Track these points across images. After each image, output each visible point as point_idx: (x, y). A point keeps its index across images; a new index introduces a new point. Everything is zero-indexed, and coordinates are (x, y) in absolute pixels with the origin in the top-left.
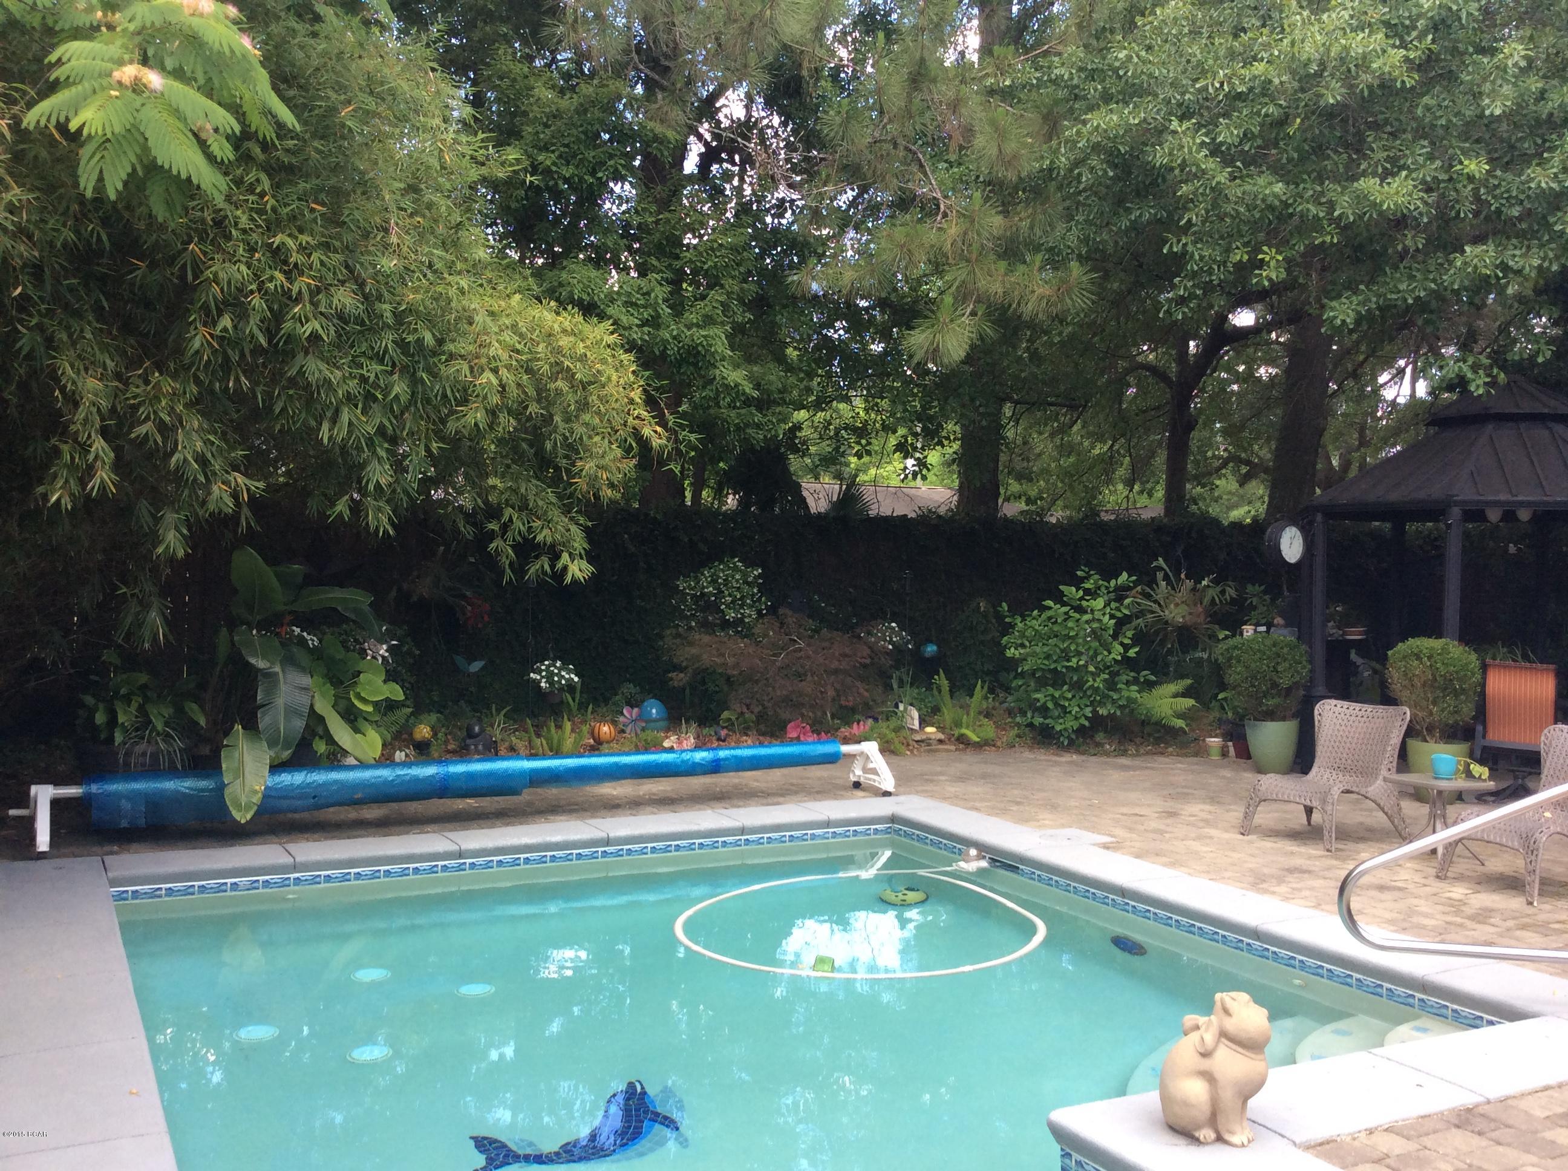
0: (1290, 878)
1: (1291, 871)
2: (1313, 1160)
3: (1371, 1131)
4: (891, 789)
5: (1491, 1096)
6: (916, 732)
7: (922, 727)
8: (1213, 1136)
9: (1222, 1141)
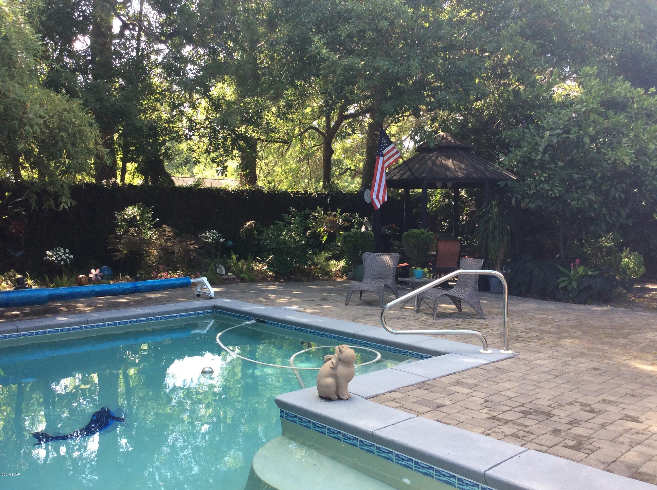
0: (367, 317)
1: (367, 315)
2: (369, 402)
3: (390, 392)
4: (213, 296)
5: (431, 378)
6: (224, 275)
7: (226, 273)
8: (337, 397)
9: (340, 399)
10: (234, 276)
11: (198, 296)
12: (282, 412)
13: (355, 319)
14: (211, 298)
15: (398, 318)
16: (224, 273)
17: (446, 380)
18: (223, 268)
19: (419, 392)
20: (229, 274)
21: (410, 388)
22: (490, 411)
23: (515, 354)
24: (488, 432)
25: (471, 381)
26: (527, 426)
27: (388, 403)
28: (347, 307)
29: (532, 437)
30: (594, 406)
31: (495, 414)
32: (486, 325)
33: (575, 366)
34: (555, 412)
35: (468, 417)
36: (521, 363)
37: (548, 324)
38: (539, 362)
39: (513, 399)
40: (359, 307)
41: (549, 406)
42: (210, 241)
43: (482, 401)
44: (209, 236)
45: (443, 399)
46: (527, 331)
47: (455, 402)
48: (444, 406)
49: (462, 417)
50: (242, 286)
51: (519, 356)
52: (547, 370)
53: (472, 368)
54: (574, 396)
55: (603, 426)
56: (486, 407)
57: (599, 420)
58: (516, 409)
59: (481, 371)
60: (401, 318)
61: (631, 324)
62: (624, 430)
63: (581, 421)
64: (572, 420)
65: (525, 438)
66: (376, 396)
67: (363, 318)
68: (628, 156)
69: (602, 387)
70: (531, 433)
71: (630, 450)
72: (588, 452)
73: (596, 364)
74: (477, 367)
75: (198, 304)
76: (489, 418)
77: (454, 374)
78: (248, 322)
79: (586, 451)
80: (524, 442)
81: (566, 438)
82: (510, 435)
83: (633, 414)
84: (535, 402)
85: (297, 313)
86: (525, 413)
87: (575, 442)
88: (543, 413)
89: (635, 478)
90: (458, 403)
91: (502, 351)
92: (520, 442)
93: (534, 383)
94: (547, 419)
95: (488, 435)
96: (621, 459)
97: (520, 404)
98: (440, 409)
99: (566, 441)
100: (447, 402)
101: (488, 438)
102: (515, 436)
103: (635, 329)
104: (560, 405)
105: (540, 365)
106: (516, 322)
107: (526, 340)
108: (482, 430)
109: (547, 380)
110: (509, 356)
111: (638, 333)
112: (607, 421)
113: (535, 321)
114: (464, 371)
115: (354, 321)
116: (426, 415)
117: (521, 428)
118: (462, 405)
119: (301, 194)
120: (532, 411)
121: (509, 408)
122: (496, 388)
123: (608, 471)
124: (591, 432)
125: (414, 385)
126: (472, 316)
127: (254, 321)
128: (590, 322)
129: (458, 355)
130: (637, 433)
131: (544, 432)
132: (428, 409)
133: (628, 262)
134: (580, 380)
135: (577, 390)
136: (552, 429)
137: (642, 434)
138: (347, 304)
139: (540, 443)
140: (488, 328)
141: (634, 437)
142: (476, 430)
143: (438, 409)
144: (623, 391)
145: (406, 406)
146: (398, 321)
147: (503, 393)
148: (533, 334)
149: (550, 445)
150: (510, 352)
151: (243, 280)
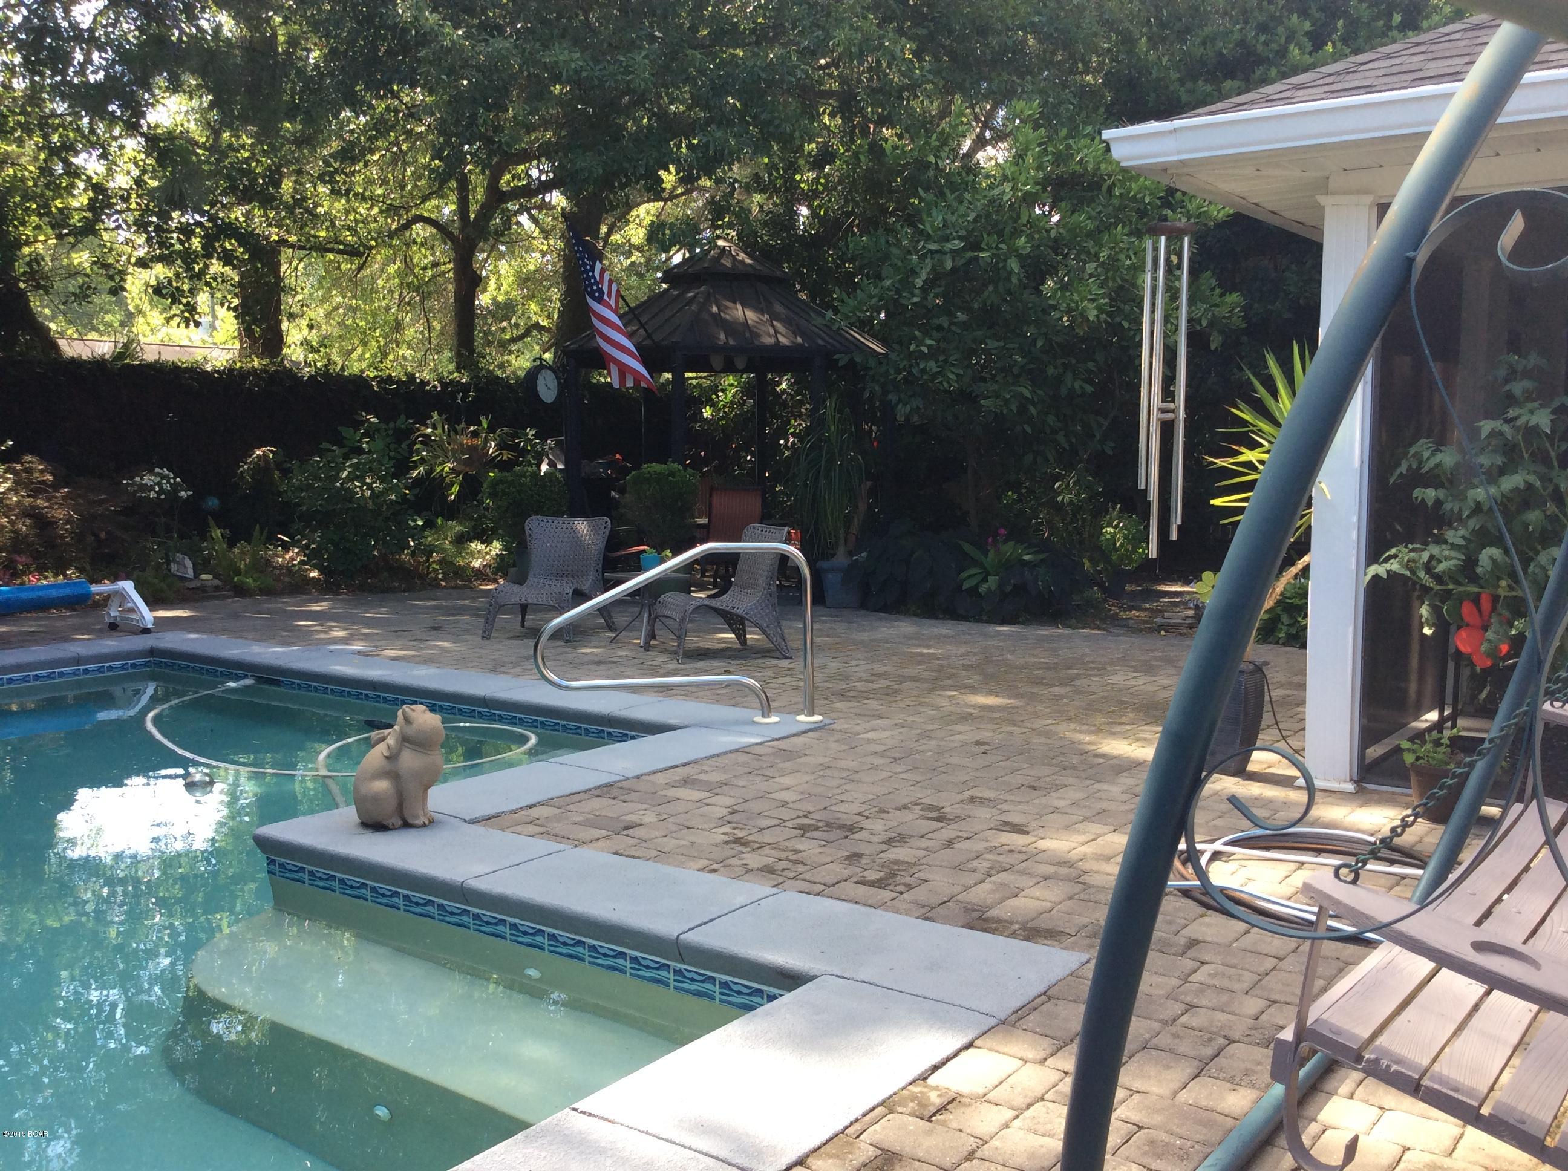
2: (478, 829)
3: (531, 807)
4: (150, 626)
5: (630, 775)
6: (190, 580)
7: (196, 575)
8: (400, 823)
9: (407, 825)
10: (217, 582)
11: (113, 627)
12: (271, 862)
13: (496, 668)
14: (146, 631)
15: (599, 663)
16: (190, 573)
17: (660, 779)
18: (188, 563)
19: (596, 804)
20: (204, 577)
21: (577, 797)
22: (734, 828)
23: (827, 721)
24: (715, 866)
25: (715, 777)
26: (798, 852)
27: (519, 828)
28: (487, 642)
29: (800, 868)
30: (946, 810)
31: (740, 834)
32: (789, 669)
33: (942, 739)
34: (866, 824)
35: (684, 843)
36: (833, 739)
37: (920, 663)
38: (871, 735)
39: (791, 805)
40: (515, 642)
41: (859, 814)
42: (152, 495)
43: (725, 811)
44: (150, 483)
45: (642, 812)
46: (873, 678)
47: (666, 816)
48: (641, 825)
49: (670, 844)
50: (236, 603)
51: (834, 726)
52: (879, 748)
53: (726, 753)
54: (918, 793)
55: (950, 843)
56: (729, 823)
57: (947, 833)
58: (789, 824)
59: (742, 758)
60: (605, 663)
61: (1091, 659)
62: (986, 848)
63: (911, 836)
64: (894, 835)
65: (785, 873)
66: (496, 816)
67: (515, 665)
68: (1093, 300)
69: (978, 774)
70: (802, 863)
71: (983, 882)
72: (901, 888)
73: (985, 735)
74: (737, 751)
75: (111, 644)
76: (727, 843)
77: (684, 765)
78: (232, 684)
79: (898, 888)
80: (781, 880)
81: (868, 867)
82: (758, 869)
83: (1015, 819)
84: (832, 808)
85: (357, 659)
86: (804, 829)
87: (882, 874)
88: (841, 827)
89: (972, 928)
90: (670, 820)
91: (801, 718)
92: (774, 880)
93: (845, 775)
94: (846, 837)
95: (714, 871)
96: (959, 897)
97: (801, 814)
98: (630, 832)
99: (866, 873)
100: (650, 818)
101: (712, 876)
102: (768, 870)
103: (1093, 669)
104: (883, 811)
105: (870, 741)
106: (854, 663)
107: (864, 695)
108: (703, 863)
109: (875, 768)
110: (812, 726)
111: (1096, 676)
112: (960, 834)
113: (895, 658)
114: (707, 758)
115: (494, 671)
116: (595, 844)
117: (783, 855)
118: (678, 821)
119: (399, 382)
120: (820, 824)
121: (776, 822)
122: (761, 785)
123: (927, 919)
124: (922, 853)
125: (590, 790)
126: (764, 653)
127: (248, 682)
128: (1009, 657)
129: (704, 730)
130: (1011, 851)
131: (829, 859)
132: (604, 833)
133: (1113, 535)
134: (940, 764)
135: (927, 782)
136: (847, 854)
137: (1020, 852)
138: (486, 636)
139: (812, 879)
140: (792, 676)
141: (1001, 858)
142: (692, 864)
143: (625, 833)
144: (1017, 779)
145: (557, 831)
146: (597, 668)
147: (773, 796)
148: (881, 684)
149: (830, 881)
150: (817, 718)
151: (241, 591)
